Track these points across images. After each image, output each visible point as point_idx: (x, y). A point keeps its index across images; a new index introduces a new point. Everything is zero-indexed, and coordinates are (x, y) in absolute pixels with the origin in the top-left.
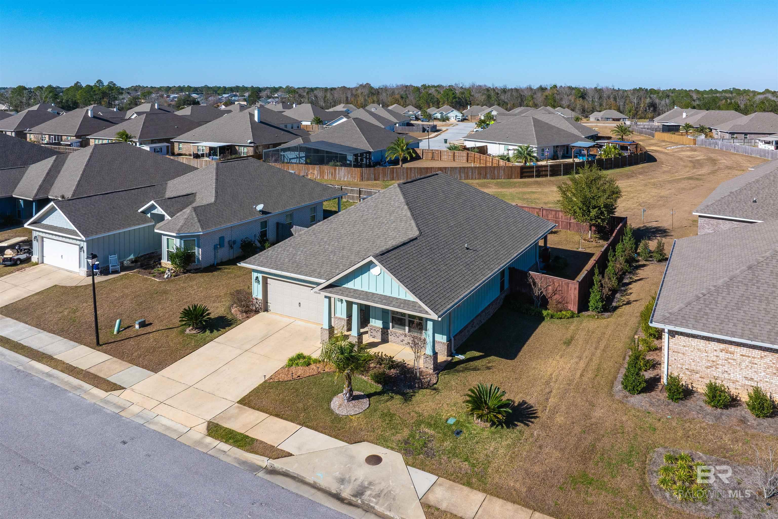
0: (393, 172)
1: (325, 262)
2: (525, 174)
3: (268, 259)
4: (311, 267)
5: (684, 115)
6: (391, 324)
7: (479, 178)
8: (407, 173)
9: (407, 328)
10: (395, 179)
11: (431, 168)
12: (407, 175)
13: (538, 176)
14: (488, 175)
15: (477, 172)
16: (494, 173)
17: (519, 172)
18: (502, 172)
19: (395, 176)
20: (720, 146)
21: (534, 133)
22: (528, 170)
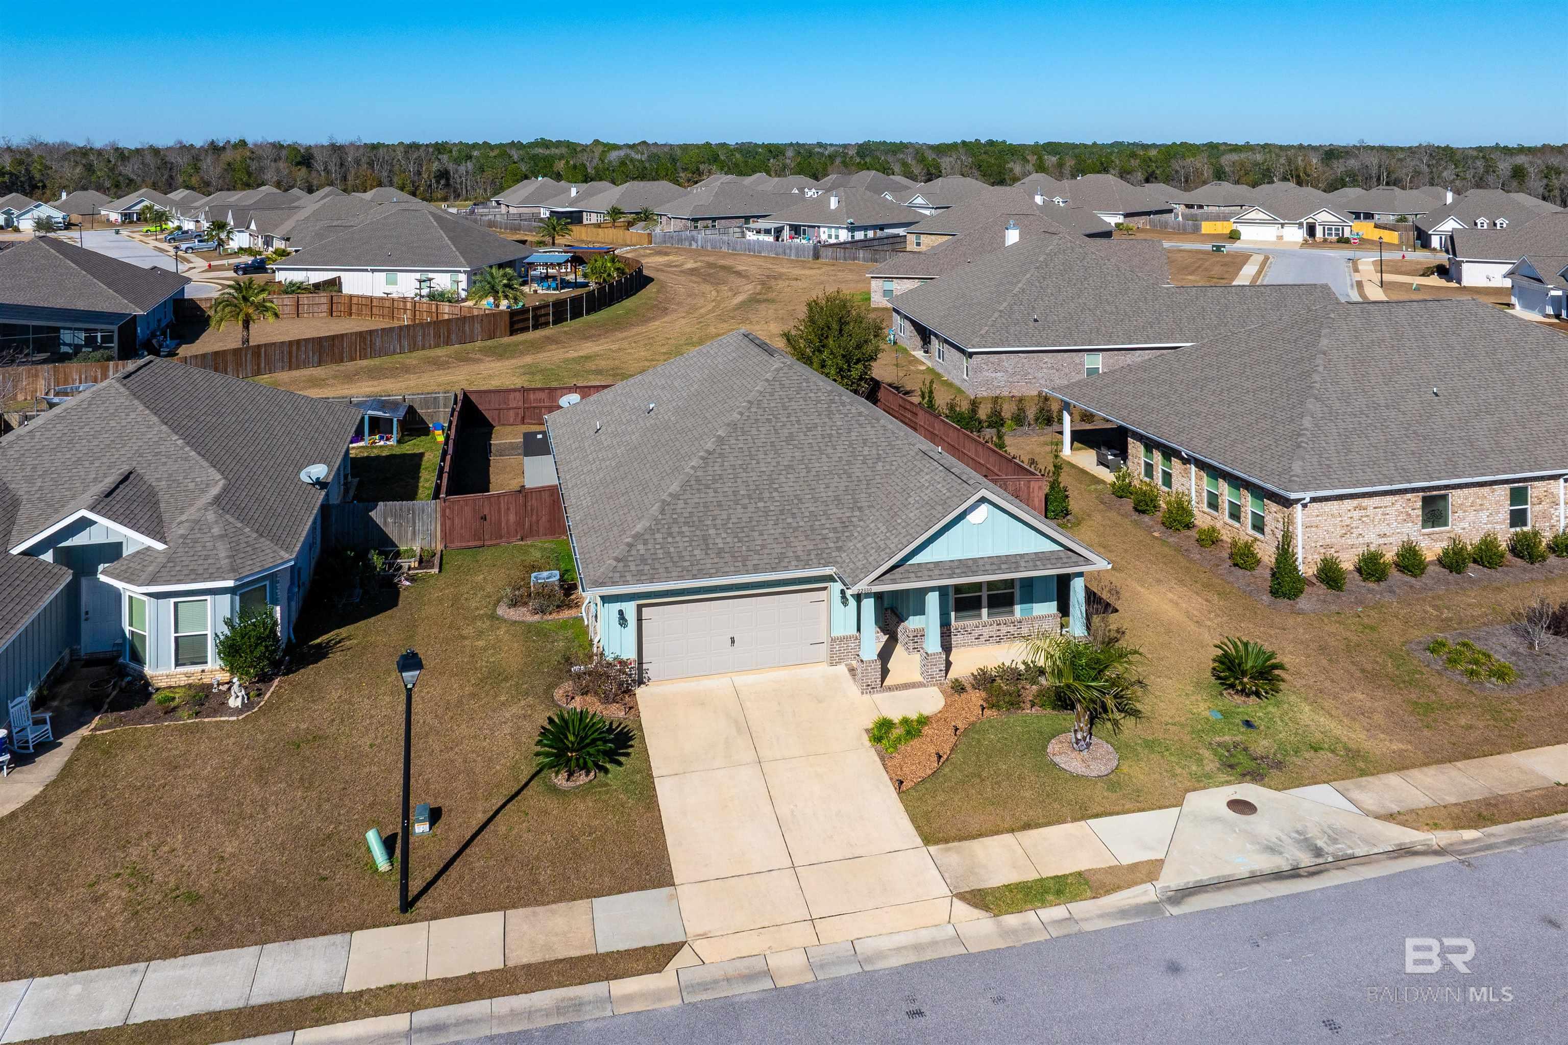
0: (259, 356)
1: (788, 535)
2: (516, 327)
3: (650, 561)
4: (766, 551)
5: (574, 192)
6: (953, 614)
7: (437, 346)
8: (290, 353)
9: (985, 611)
10: (263, 370)
11: (342, 335)
12: (290, 361)
13: (535, 327)
14: (453, 337)
15: (432, 333)
16: (464, 332)
17: (508, 322)
18: (477, 326)
19: (263, 365)
20: (699, 243)
21: (449, 242)
22: (521, 317)
